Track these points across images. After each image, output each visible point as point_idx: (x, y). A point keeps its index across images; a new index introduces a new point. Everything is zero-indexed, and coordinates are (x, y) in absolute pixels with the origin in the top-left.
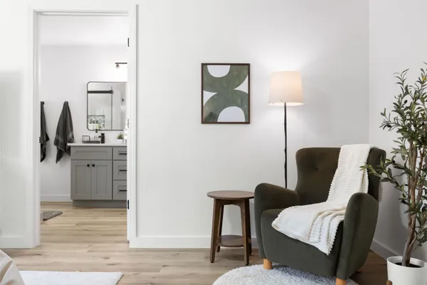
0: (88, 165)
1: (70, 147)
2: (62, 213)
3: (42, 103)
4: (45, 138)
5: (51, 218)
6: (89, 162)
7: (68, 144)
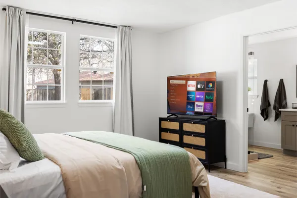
0: (293, 126)
1: (280, 111)
2: (272, 156)
3: (266, 81)
4: (267, 104)
5: (264, 158)
6: (294, 123)
7: (280, 110)
